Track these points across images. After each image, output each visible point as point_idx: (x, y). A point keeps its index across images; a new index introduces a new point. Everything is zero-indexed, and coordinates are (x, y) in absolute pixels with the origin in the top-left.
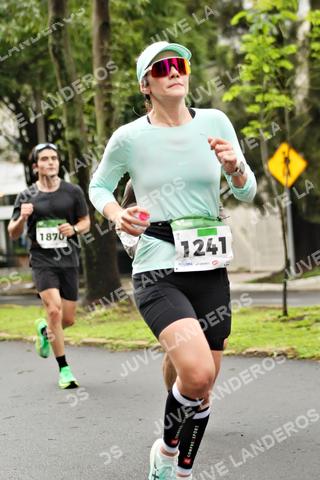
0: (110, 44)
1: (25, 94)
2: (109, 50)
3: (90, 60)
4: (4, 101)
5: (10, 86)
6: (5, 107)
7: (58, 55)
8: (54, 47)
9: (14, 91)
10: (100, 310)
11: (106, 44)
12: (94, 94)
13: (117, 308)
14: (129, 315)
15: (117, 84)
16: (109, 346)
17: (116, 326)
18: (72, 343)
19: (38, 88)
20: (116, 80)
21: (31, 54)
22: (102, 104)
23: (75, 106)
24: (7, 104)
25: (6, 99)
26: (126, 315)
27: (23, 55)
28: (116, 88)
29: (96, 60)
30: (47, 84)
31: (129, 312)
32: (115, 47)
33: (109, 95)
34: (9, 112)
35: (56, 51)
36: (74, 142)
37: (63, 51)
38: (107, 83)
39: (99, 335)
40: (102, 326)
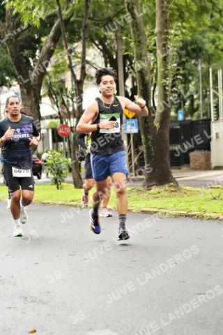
0: (168, 3)
1: (110, 39)
2: (167, 7)
3: (154, 14)
4: (95, 43)
5: (99, 32)
6: (96, 47)
7: (131, 10)
8: (129, 4)
9: (102, 36)
10: (155, 189)
11: (166, 3)
12: (156, 38)
13: (167, 188)
14: (176, 193)
15: (172, 32)
16: (160, 214)
17: (165, 200)
18: (134, 211)
19: (119, 34)
20: (172, 29)
21: (115, 11)
22: (161, 45)
23: (142, 45)
24: (97, 45)
25: (97, 42)
26: (173, 193)
27: (109, 11)
28: (171, 34)
29: (158, 15)
30: (125, 32)
31: (176, 191)
32: (172, 5)
33: (166, 39)
34: (99, 51)
35: (130, 7)
36: (141, 72)
37: (135, 7)
38: (165, 31)
39: (153, 206)
40: (157, 200)
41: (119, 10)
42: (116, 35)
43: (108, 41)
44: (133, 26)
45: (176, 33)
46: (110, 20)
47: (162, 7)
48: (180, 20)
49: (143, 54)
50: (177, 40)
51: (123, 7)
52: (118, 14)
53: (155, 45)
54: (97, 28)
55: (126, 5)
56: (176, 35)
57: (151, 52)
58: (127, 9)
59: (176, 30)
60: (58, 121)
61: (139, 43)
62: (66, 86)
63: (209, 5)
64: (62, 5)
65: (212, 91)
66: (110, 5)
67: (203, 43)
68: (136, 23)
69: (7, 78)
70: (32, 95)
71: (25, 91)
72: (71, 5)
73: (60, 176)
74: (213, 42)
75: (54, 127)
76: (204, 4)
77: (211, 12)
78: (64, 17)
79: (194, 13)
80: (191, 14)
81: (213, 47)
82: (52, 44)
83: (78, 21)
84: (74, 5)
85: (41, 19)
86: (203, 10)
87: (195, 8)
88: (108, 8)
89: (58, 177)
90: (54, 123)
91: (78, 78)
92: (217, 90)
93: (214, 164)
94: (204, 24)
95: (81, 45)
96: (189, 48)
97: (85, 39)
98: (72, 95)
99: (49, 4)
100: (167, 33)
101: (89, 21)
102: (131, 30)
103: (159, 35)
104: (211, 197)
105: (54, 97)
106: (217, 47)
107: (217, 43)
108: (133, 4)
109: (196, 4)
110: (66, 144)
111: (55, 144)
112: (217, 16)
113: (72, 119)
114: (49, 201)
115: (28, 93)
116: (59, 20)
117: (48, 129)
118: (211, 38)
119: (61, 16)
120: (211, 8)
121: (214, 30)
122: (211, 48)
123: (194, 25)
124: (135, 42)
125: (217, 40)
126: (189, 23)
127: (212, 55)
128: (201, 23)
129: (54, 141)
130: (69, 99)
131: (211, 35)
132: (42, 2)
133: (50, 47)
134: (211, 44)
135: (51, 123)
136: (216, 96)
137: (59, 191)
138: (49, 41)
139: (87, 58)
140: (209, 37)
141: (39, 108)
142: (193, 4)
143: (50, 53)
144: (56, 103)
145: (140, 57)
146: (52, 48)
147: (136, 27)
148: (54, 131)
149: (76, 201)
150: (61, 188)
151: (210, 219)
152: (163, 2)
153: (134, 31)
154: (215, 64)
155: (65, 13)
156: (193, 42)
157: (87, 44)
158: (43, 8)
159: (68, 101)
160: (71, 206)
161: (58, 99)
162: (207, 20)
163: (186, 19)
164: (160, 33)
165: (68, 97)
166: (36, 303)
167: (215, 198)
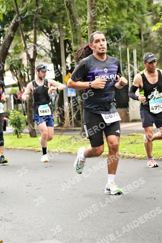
41: (61, 7)
42: (59, 26)
43: (53, 30)
44: (71, 19)
45: (102, 23)
46: (54, 14)
47: (92, 4)
48: (105, 14)
49: (79, 38)
50: (103, 29)
51: (63, 5)
52: (60, 10)
53: (87, 32)
54: (45, 20)
55: (65, 3)
56: (102, 25)
57: (84, 37)
58: (66, 7)
59: (102, 21)
60: (17, 88)
61: (75, 31)
63: (126, 3)
64: (19, 4)
65: (129, 65)
66: (54, 4)
67: (122, 31)
68: (73, 16)
72: (25, 4)
73: (19, 128)
74: (130, 29)
75: (15, 93)
76: (122, 2)
77: (127, 7)
78: (20, 13)
79: (115, 9)
80: (113, 9)
81: (130, 33)
82: (12, 32)
83: (31, 16)
84: (27, 4)
85: (4, 15)
86: (121, 6)
87: (115, 5)
88: (52, 5)
89: (18, 129)
90: (15, 90)
91: (32, 57)
92: (133, 64)
93: (131, 118)
94: (123, 17)
95: (33, 33)
96: (112, 34)
97: (36, 28)
98: (28, 70)
99: (9, 3)
100: (96, 23)
101: (39, 16)
102: (69, 22)
103: (89, 25)
104: (129, 142)
105: (14, 71)
106: (132, 33)
107: (132, 30)
108: (70, 2)
109: (117, 2)
110: (24, 105)
111: (16, 105)
112: (132, 10)
114: (12, 147)
116: (17, 15)
117: (10, 95)
118: (128, 26)
119: (18, 12)
120: (127, 5)
121: (130, 21)
122: (128, 33)
123: (115, 17)
124: (72, 30)
125: (132, 28)
126: (112, 16)
127: (129, 39)
128: (120, 16)
129: (15, 103)
131: (128, 24)
132: (4, 2)
133: (11, 35)
134: (128, 31)
135: (12, 90)
136: (131, 69)
137: (19, 139)
138: (10, 30)
139: (38, 42)
140: (126, 26)
141: (3, 79)
142: (114, 2)
143: (11, 39)
145: (76, 42)
146: (12, 36)
147: (73, 19)
149: (31, 146)
150: (20, 137)
151: (129, 158)
152: (92, 1)
153: (71, 22)
154: (131, 46)
155: (21, 10)
156: (115, 29)
157: (37, 32)
158: (5, 7)
159: (24, 74)
160: (27, 150)
161: (18, 72)
162: (124, 13)
163: (109, 13)
164: (91, 23)
165: (24, 71)
166: (2, 221)
167: (132, 143)
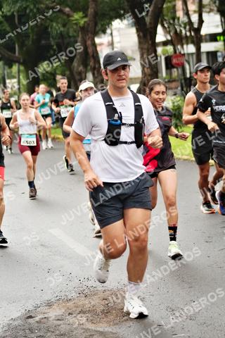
62: (178, 15)
69: (122, 12)
70: (149, 37)
71: (141, 34)
113: (185, 46)
115: (145, 36)
130: (182, 29)
144: (169, 32)
148: (168, 60)
